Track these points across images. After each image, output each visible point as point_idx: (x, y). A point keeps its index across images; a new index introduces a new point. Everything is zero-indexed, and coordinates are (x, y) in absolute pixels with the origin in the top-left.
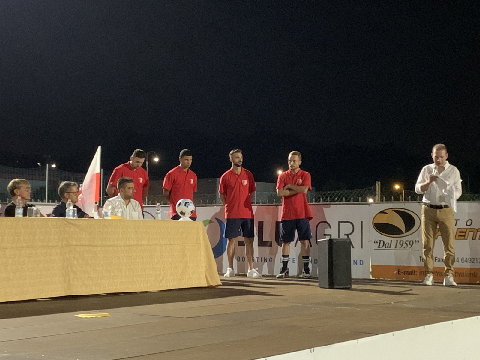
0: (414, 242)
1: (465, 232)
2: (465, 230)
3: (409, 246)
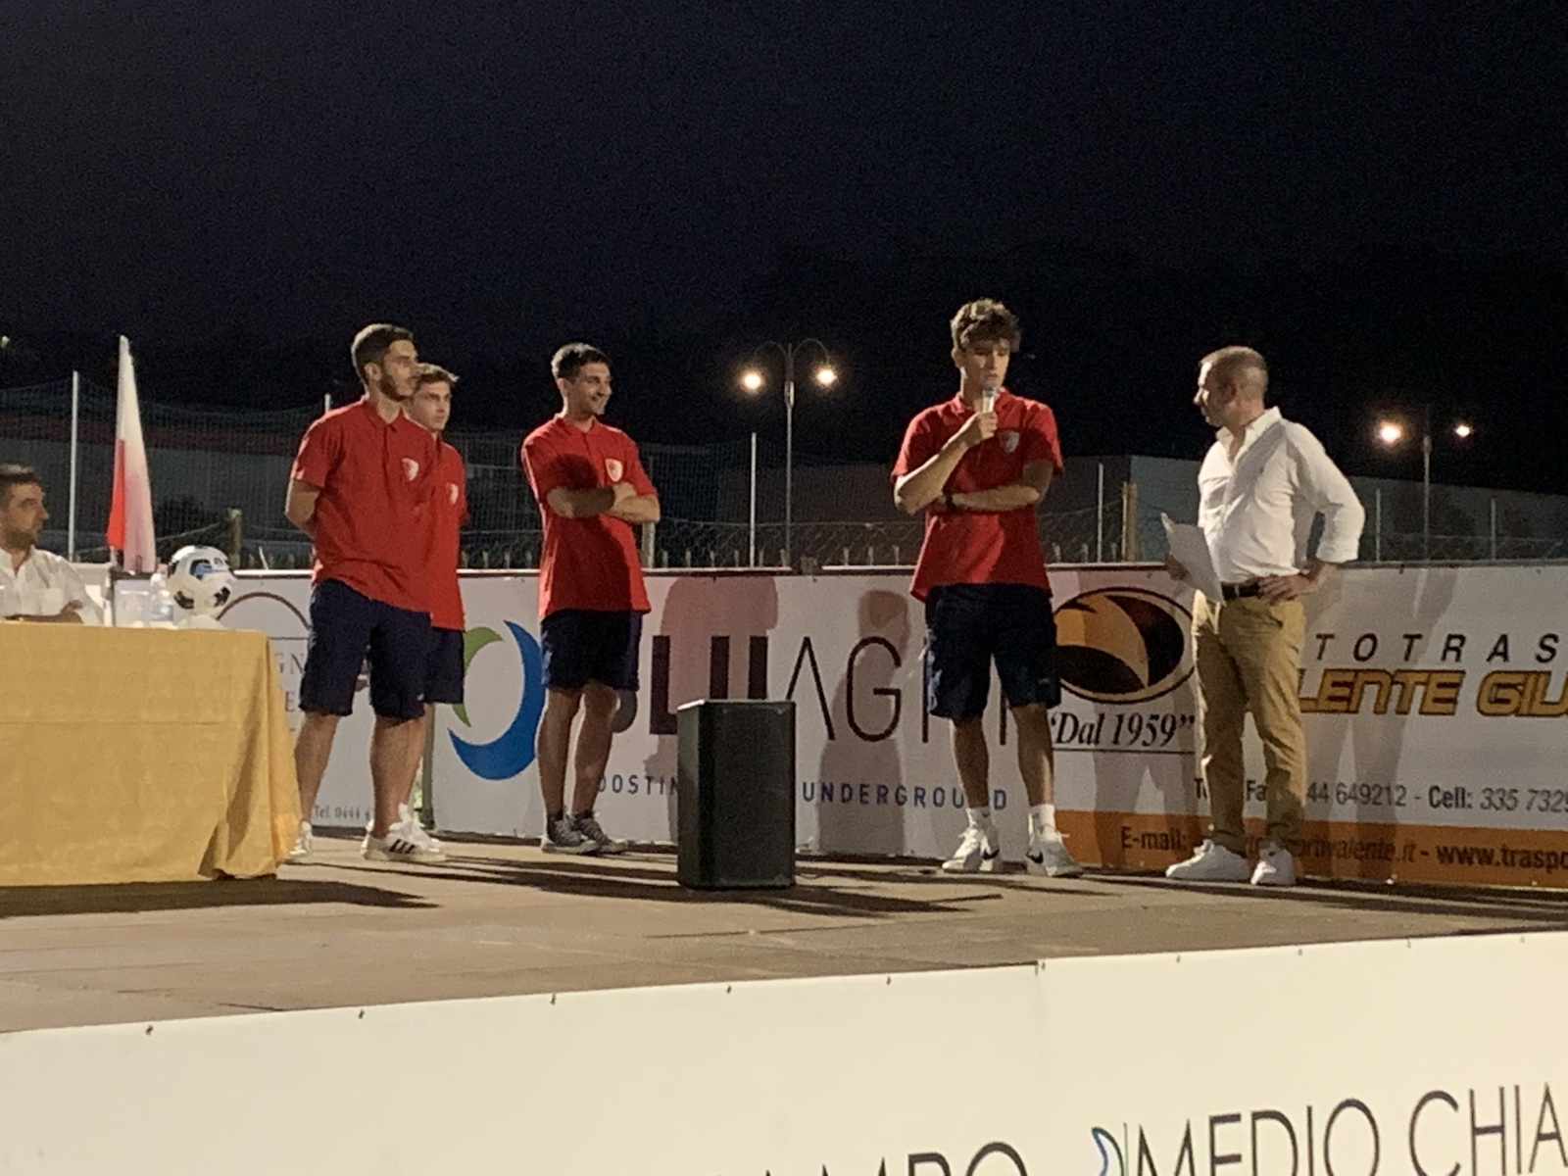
0: (1178, 722)
1: (1350, 685)
2: (1349, 677)
3: (1162, 737)
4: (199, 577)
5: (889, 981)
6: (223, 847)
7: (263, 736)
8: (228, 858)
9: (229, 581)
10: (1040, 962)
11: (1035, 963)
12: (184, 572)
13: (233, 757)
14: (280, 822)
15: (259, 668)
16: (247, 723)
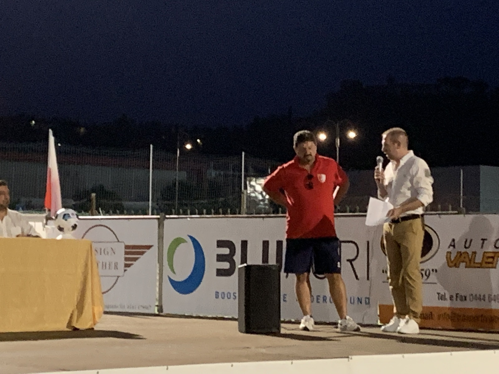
0: (431, 272)
1: (493, 258)
2: (492, 255)
3: (425, 277)
4: (66, 220)
5: (292, 363)
6: (75, 318)
7: (89, 277)
8: (77, 322)
9: (77, 222)
10: (350, 357)
11: (348, 357)
12: (60, 218)
13: (79, 286)
14: (96, 309)
15: (88, 254)
16: (83, 273)
